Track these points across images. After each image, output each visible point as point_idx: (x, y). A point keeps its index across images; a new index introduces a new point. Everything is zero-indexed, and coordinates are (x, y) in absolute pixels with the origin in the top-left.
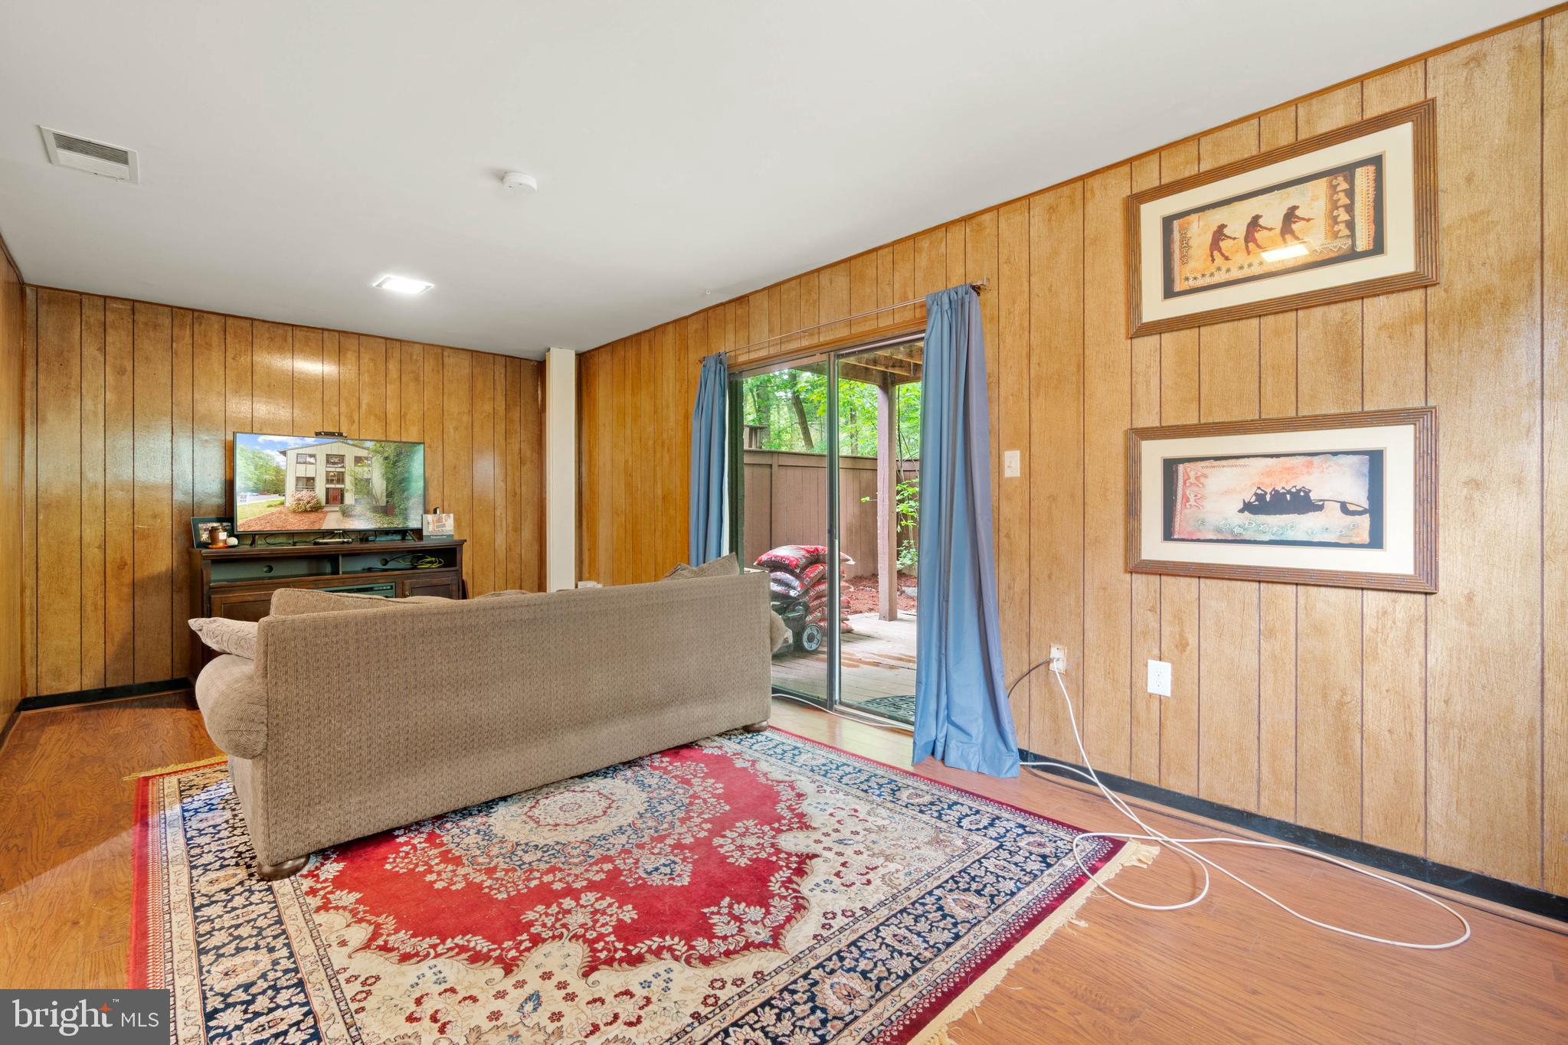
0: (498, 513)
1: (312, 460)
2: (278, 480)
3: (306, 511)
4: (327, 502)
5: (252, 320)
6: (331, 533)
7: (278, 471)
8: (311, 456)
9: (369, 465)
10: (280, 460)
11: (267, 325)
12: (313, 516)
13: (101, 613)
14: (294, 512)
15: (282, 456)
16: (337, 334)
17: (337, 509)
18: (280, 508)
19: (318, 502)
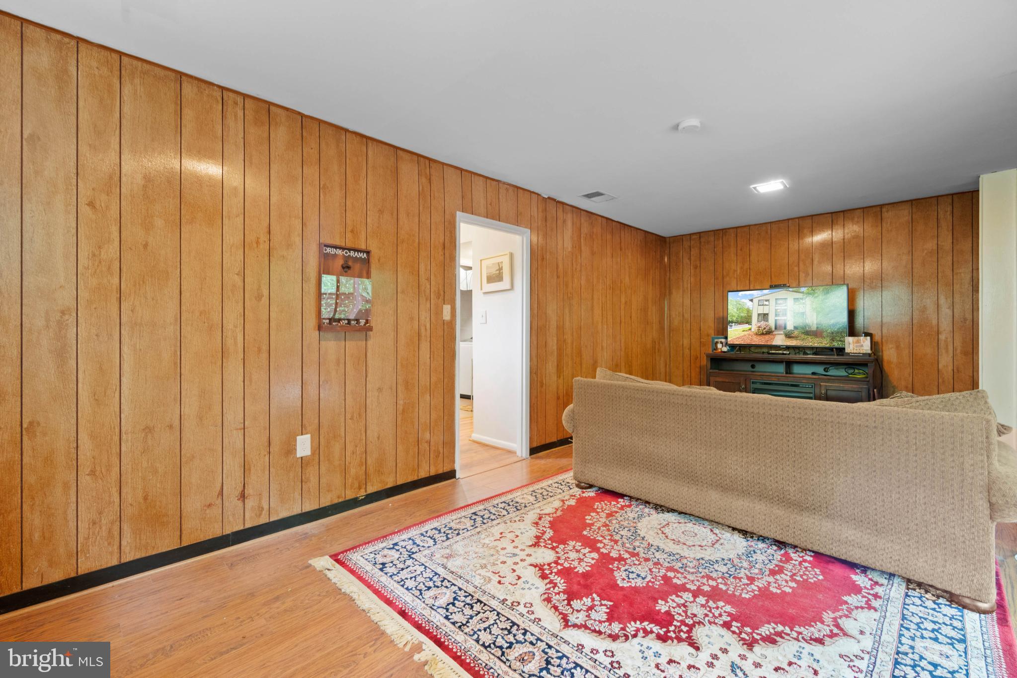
0: (942, 337)
1: (767, 303)
2: (748, 316)
3: (763, 334)
4: (776, 328)
5: (749, 226)
6: (777, 347)
7: (748, 311)
8: (766, 301)
9: (804, 304)
10: (749, 304)
11: (757, 227)
12: (767, 337)
13: (689, 379)
14: (756, 334)
15: (751, 302)
16: (797, 220)
17: (782, 333)
18: (750, 331)
19: (770, 329)
